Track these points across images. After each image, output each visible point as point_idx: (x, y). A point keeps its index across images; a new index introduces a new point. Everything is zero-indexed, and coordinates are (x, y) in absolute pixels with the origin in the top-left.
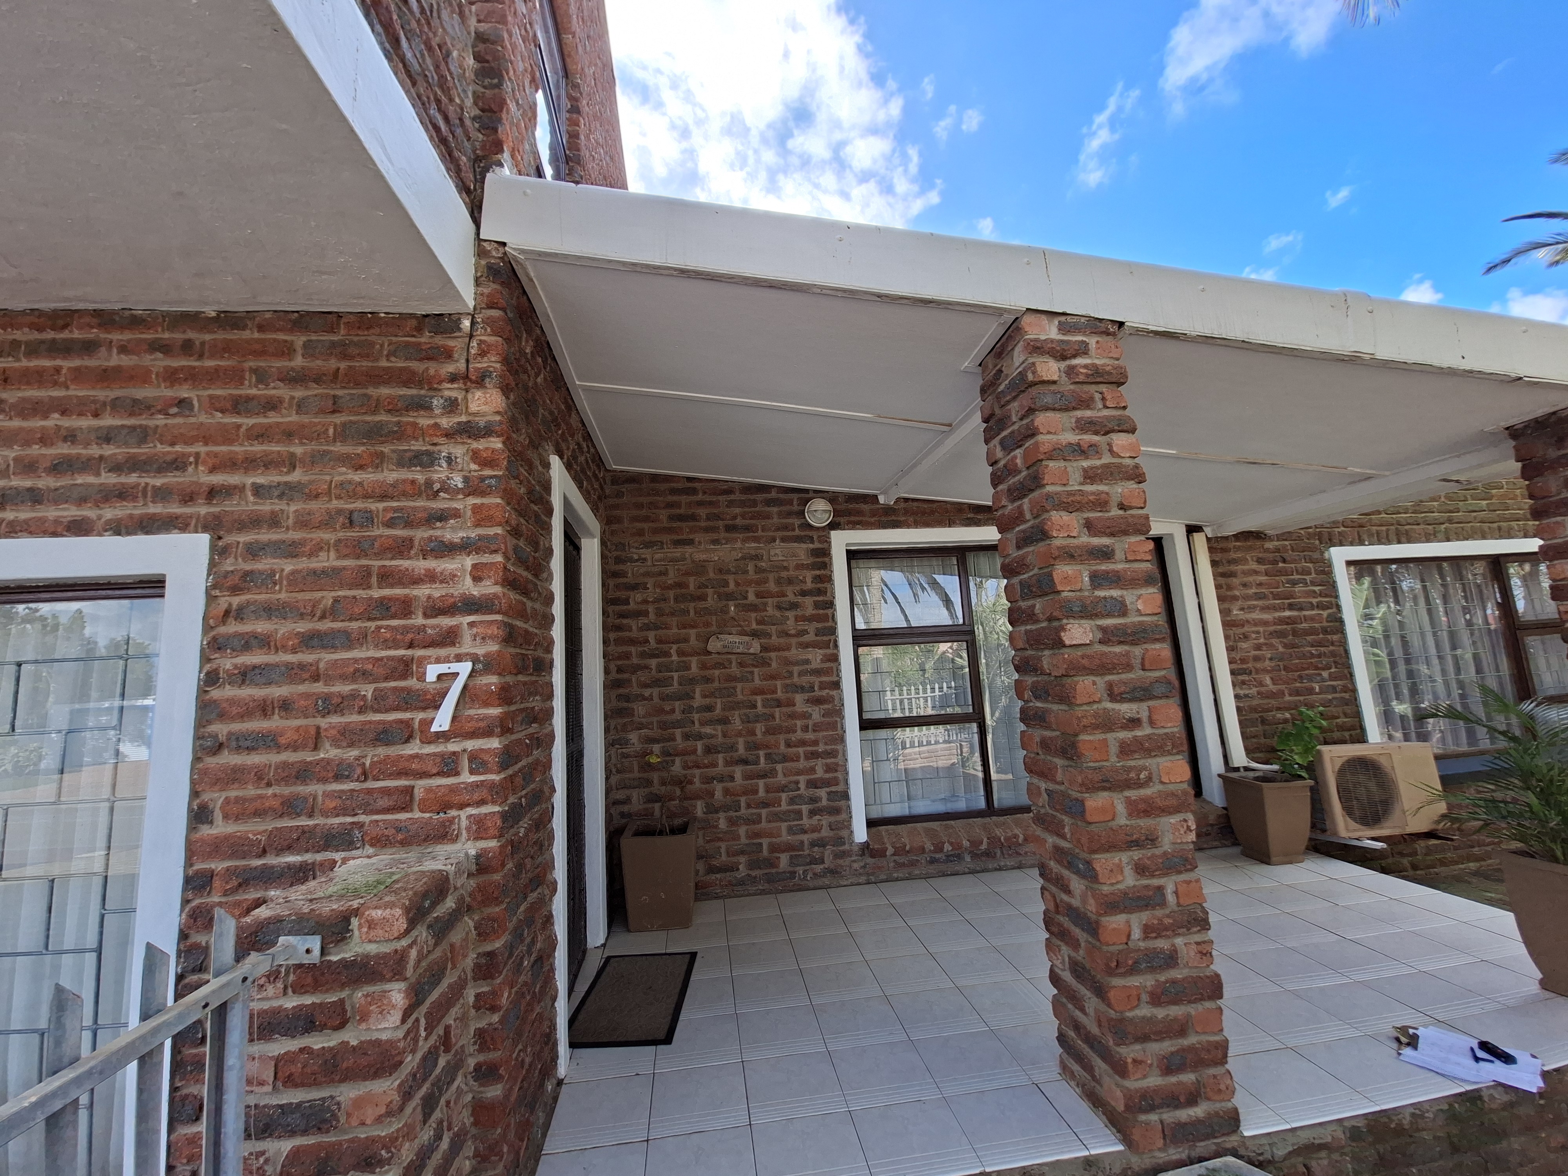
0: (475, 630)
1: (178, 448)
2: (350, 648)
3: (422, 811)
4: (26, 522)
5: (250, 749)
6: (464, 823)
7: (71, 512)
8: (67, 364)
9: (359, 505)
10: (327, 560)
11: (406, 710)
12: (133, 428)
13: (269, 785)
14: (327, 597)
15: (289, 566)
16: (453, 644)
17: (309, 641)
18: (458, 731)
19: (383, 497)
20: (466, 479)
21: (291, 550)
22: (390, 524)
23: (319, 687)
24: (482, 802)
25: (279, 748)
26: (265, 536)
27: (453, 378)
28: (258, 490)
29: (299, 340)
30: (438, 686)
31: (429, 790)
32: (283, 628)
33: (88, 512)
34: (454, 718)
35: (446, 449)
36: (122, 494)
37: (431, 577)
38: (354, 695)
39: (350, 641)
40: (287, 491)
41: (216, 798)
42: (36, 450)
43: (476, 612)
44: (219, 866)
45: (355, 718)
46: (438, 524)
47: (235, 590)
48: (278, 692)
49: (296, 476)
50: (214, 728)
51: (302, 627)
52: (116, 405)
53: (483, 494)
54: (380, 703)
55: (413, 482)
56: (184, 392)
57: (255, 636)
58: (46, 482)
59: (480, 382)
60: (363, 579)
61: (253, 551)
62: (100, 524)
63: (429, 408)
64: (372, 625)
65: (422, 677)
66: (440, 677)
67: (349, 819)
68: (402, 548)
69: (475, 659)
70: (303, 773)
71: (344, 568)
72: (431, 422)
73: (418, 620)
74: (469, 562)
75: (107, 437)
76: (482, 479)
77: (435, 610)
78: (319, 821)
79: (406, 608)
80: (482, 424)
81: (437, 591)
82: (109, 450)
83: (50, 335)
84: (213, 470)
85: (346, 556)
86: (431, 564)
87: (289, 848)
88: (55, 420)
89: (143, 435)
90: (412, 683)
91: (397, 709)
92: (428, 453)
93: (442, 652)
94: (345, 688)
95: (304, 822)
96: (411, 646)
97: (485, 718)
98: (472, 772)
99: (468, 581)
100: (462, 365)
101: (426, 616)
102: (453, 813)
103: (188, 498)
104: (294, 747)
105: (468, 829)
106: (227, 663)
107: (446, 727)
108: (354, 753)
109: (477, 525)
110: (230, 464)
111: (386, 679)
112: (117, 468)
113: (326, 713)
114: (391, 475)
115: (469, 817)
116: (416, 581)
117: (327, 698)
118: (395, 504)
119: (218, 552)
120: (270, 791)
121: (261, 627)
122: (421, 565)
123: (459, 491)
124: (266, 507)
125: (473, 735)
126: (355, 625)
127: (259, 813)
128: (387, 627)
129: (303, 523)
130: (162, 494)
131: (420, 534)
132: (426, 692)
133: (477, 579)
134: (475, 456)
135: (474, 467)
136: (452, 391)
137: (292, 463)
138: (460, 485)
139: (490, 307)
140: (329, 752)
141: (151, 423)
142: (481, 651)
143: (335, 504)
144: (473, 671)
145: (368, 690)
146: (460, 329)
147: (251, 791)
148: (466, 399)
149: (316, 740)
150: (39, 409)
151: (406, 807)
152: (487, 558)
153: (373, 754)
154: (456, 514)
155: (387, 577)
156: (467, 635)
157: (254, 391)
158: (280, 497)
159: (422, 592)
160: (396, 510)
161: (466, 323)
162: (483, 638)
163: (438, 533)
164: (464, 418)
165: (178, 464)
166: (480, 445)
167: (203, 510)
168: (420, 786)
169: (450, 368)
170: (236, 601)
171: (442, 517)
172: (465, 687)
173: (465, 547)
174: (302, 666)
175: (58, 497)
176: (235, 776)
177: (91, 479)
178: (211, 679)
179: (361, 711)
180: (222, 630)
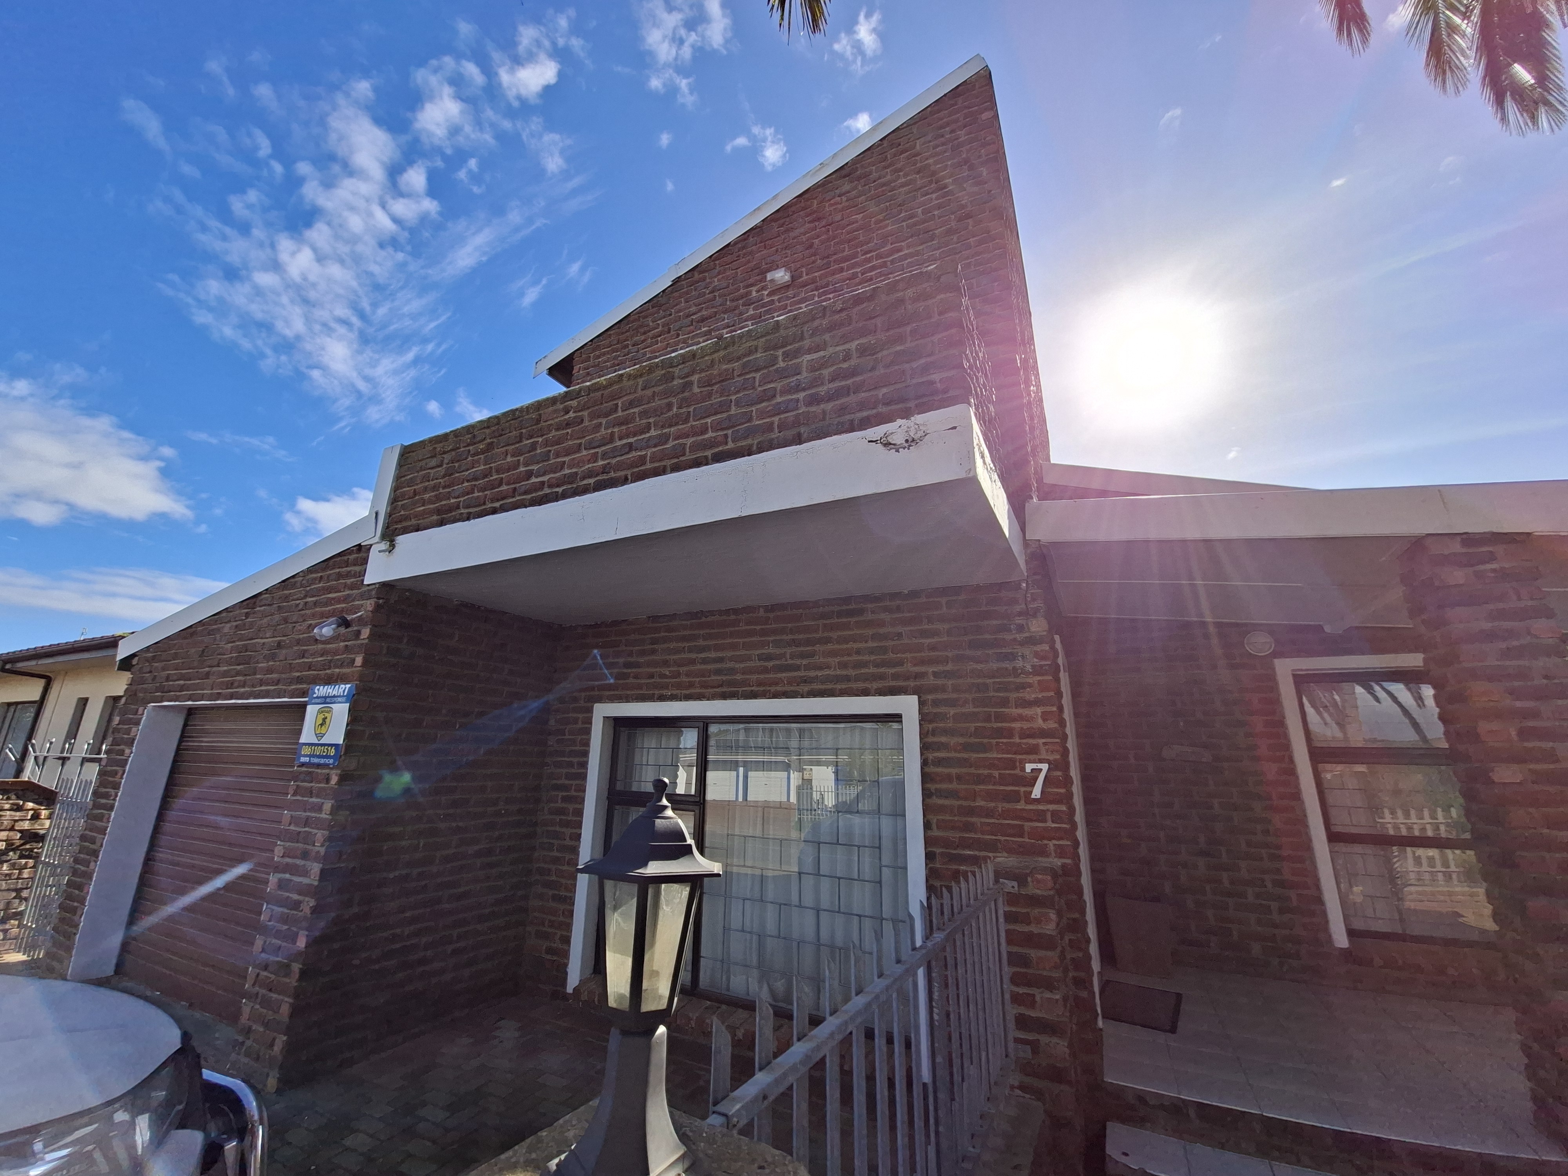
0: (1047, 747)
1: (898, 655)
2: (985, 752)
3: (1029, 838)
4: (846, 689)
5: (946, 797)
6: (1052, 848)
7: (861, 685)
8: (853, 620)
9: (980, 681)
10: (970, 709)
11: (1016, 786)
12: (881, 647)
13: (955, 816)
14: (972, 726)
15: (952, 711)
16: (1036, 754)
17: (966, 747)
18: (1045, 797)
19: (993, 677)
20: (1033, 667)
21: (953, 703)
22: (998, 690)
23: (972, 770)
24: (1061, 839)
25: (959, 798)
26: (939, 696)
27: (1020, 614)
28: (935, 674)
29: (943, 600)
30: (1031, 775)
31: (1032, 828)
32: (953, 741)
33: (867, 685)
34: (1042, 792)
35: (1020, 650)
36: (882, 677)
37: (1021, 718)
38: (990, 776)
39: (985, 748)
40: (948, 675)
41: (934, 819)
42: (846, 658)
43: (1046, 737)
44: (938, 850)
45: (991, 787)
46: (1021, 691)
47: (931, 722)
48: (954, 771)
49: (949, 667)
50: (928, 785)
51: (961, 740)
52: (874, 637)
53: (1043, 675)
54: (1003, 780)
55: (1006, 669)
56: (899, 629)
57: (942, 743)
58: (851, 672)
59: (1034, 616)
60: (988, 719)
61: (936, 703)
62: (873, 691)
63: (1010, 630)
64: (994, 741)
65: (1023, 769)
66: (1032, 770)
67: (994, 837)
68: (1005, 703)
69: (1048, 762)
70: (971, 811)
71: (978, 712)
72: (1012, 637)
73: (1017, 740)
74: (1039, 710)
75: (872, 652)
76: (1041, 666)
77: (1025, 735)
78: (979, 836)
79: (1010, 733)
80: (1038, 637)
81: (1026, 725)
82: (873, 658)
83: (844, 607)
84: (915, 665)
85: (978, 707)
86: (1020, 711)
87: (969, 847)
88: (851, 645)
89: (884, 650)
90: (1017, 771)
91: (1012, 785)
92: (1012, 654)
93: (1032, 757)
94: (986, 772)
95: (972, 835)
96: (1015, 754)
97: (1058, 794)
98: (1053, 822)
99: (1040, 721)
100: (1023, 606)
101: (1021, 738)
102: (1046, 842)
103: (907, 678)
104: (966, 799)
105: (1055, 852)
106: (931, 756)
107: (1039, 796)
108: (993, 804)
109: (1042, 691)
110: (922, 662)
111: (1005, 769)
112: (877, 666)
113: (979, 783)
114: (995, 666)
115: (1055, 845)
116: (1014, 720)
117: (979, 775)
118: (998, 680)
119: (921, 703)
120: (956, 818)
121: (943, 739)
122: (1016, 711)
123: (1031, 673)
124: (939, 682)
125: (1051, 802)
126: (985, 741)
127: (953, 828)
128: (1002, 743)
129: (956, 689)
130: (895, 677)
131: (1013, 695)
132: (1026, 778)
133: (1044, 720)
134: (1036, 655)
135: (1035, 660)
136: (1019, 621)
137: (946, 661)
138: (1031, 670)
139: (1035, 574)
140: (980, 803)
141: (887, 644)
142: (1051, 758)
143: (969, 680)
144: (1049, 769)
145: (996, 773)
146: (1021, 589)
147: (948, 817)
148: (1027, 624)
149: (974, 796)
150: (846, 640)
151: (1022, 836)
152: (1049, 709)
153: (1001, 806)
154: (1030, 685)
155: (1000, 717)
156: (1043, 749)
157: (926, 627)
158: (945, 677)
159: (1017, 725)
160: (1000, 683)
161: (1024, 585)
162: (1052, 752)
163: (1021, 695)
164: (1027, 635)
165: (901, 663)
166: (1038, 648)
167: (912, 684)
168: (1027, 825)
169: (1018, 608)
170: (931, 726)
171: (1023, 686)
172: (1046, 776)
173: (1037, 703)
174: (965, 760)
175: (857, 679)
176: (942, 809)
177: (867, 670)
178: (924, 763)
179: (994, 785)
180: (926, 740)
